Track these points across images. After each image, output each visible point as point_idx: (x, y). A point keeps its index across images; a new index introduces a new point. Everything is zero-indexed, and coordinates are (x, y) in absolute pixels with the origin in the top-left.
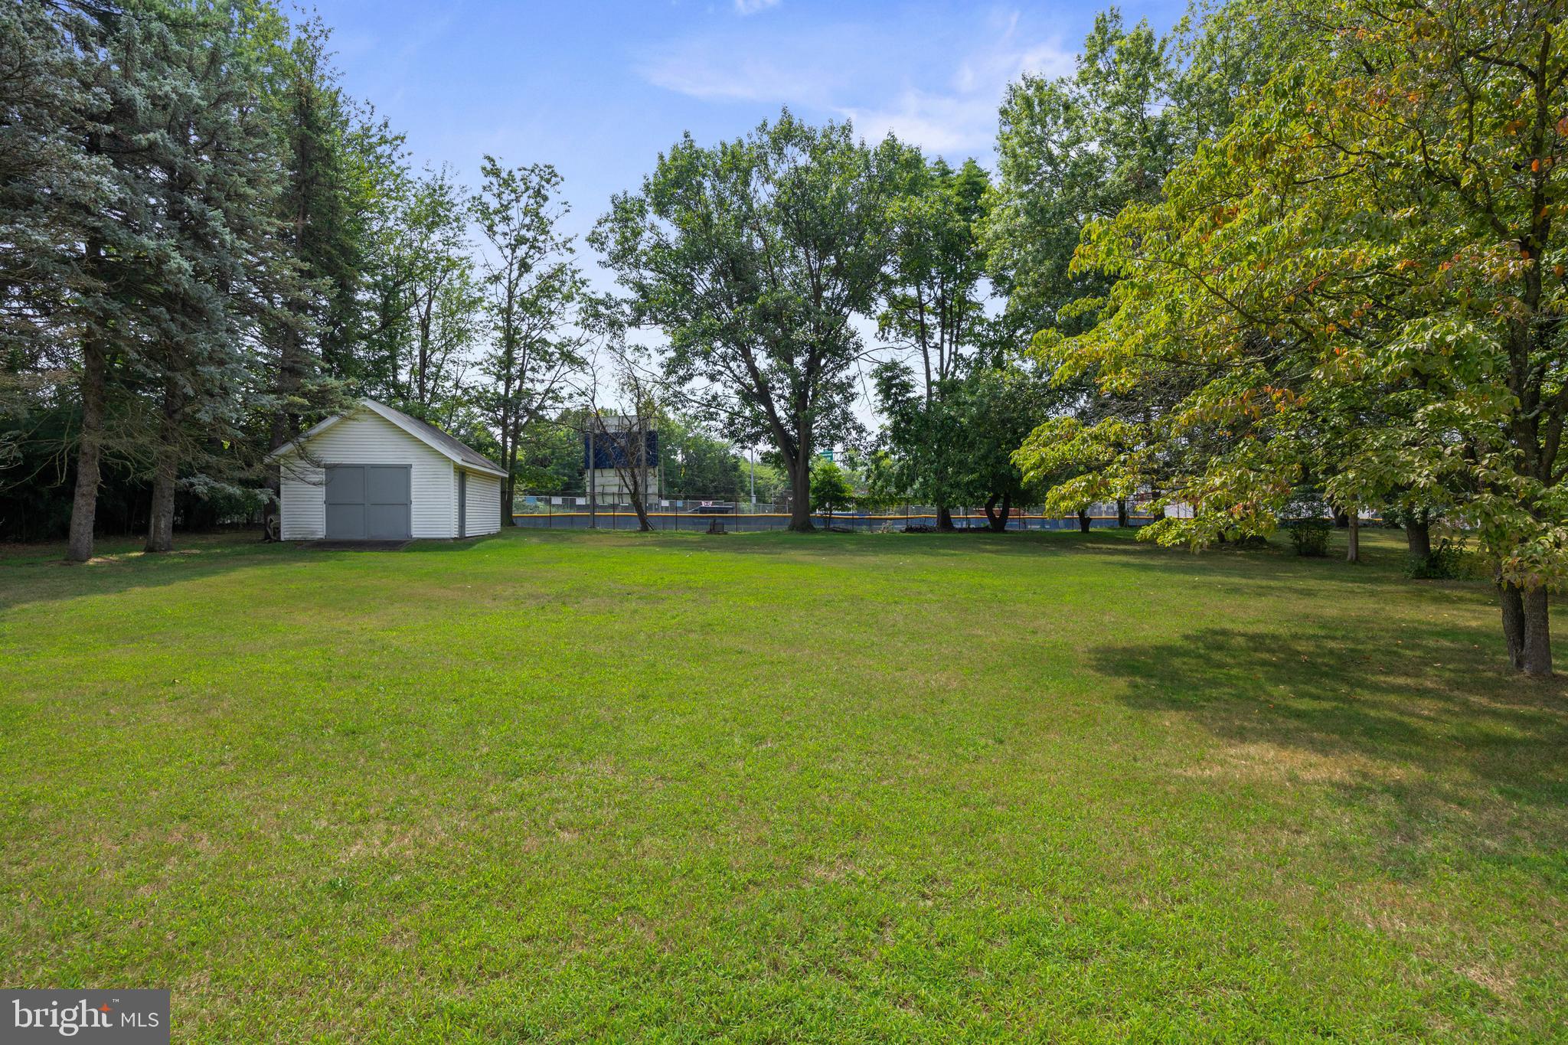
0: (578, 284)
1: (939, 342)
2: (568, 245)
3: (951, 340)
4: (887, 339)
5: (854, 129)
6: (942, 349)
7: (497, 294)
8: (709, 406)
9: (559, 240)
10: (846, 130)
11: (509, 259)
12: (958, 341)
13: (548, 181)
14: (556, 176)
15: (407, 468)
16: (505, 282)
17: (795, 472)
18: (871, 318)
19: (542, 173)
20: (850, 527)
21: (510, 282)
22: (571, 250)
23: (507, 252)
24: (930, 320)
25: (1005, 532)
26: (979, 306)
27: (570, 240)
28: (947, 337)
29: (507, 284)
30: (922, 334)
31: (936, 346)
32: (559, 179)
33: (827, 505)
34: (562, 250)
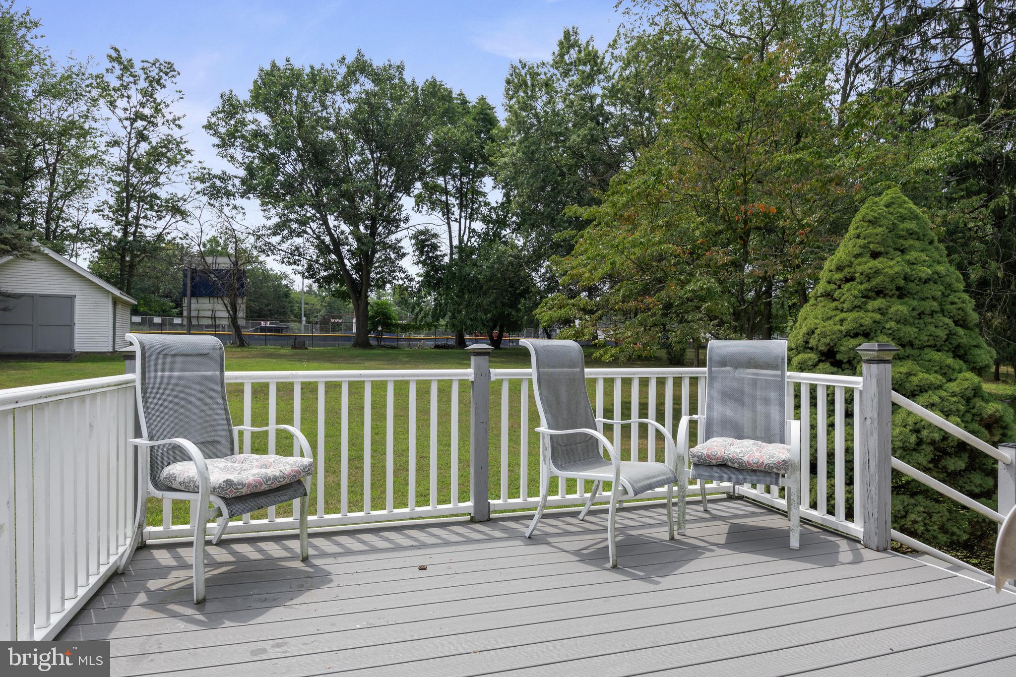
0: (184, 153)
1: (458, 217)
2: (177, 122)
3: (466, 217)
4: (421, 212)
5: (406, 68)
6: (460, 222)
7: (116, 156)
8: (292, 254)
9: (170, 117)
10: (400, 68)
11: (129, 130)
12: (471, 218)
13: (166, 74)
14: (174, 71)
15: (72, 298)
16: (125, 147)
17: (358, 305)
18: (409, 196)
19: (162, 67)
20: (395, 344)
21: (129, 148)
22: (180, 127)
23: (127, 123)
24: (452, 200)
25: (501, 349)
26: (484, 195)
27: (179, 118)
28: (463, 214)
29: (126, 150)
30: (447, 211)
31: (456, 220)
32: (176, 73)
33: (380, 328)
34: (172, 126)
